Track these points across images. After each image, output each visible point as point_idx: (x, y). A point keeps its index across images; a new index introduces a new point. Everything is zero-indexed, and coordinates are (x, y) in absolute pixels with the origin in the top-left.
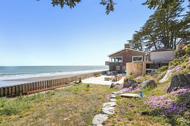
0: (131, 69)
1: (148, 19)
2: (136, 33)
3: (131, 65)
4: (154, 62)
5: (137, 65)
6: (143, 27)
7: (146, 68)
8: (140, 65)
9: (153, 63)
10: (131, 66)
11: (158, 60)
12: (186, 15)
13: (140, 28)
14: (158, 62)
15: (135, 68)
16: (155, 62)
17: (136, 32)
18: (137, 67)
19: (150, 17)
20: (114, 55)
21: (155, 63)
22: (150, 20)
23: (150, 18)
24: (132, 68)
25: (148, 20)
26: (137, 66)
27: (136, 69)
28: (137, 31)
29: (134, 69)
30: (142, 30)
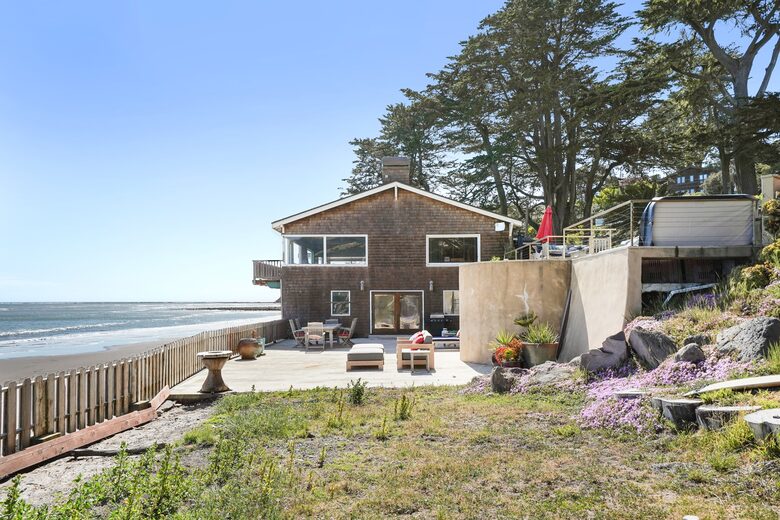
0: (505, 294)
1: (475, 34)
2: (408, 103)
3: (507, 271)
4: (677, 250)
5: (537, 271)
6: (442, 72)
7: (643, 282)
8: (553, 273)
9: (673, 255)
10: (504, 278)
11: (694, 243)
12: (631, 54)
13: (429, 75)
14: (692, 251)
15: (530, 293)
16: (683, 250)
17: (409, 93)
18: (542, 286)
19: (486, 22)
20: (312, 223)
21: (681, 255)
22: (482, 42)
23: (484, 32)
24: (511, 291)
25: (472, 41)
26: (541, 280)
27: (533, 295)
28: (413, 90)
29: (525, 297)
30: (434, 91)
